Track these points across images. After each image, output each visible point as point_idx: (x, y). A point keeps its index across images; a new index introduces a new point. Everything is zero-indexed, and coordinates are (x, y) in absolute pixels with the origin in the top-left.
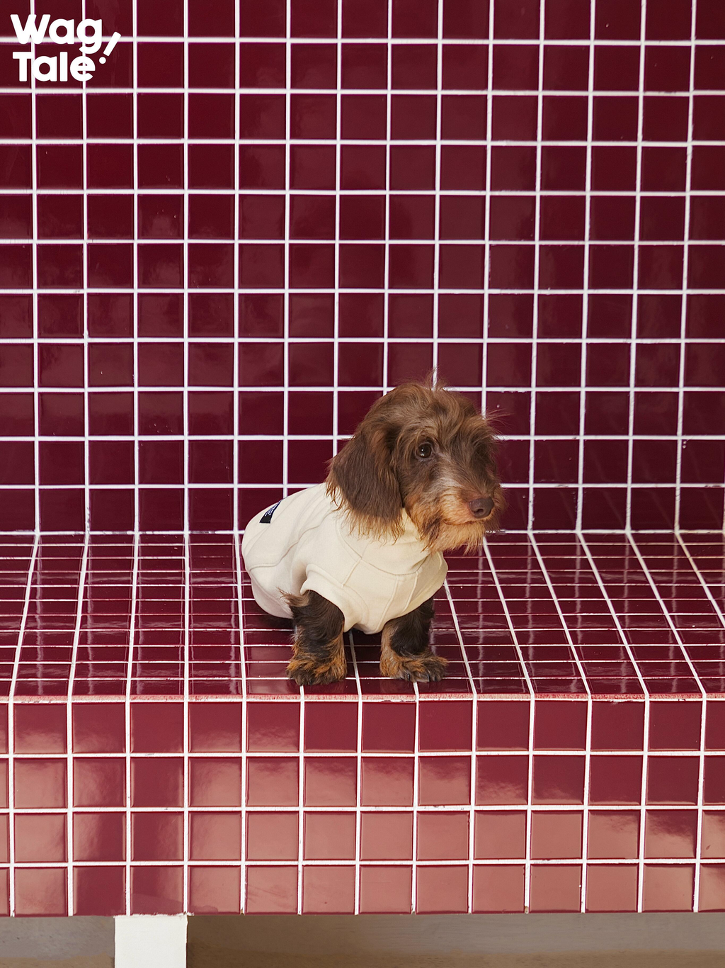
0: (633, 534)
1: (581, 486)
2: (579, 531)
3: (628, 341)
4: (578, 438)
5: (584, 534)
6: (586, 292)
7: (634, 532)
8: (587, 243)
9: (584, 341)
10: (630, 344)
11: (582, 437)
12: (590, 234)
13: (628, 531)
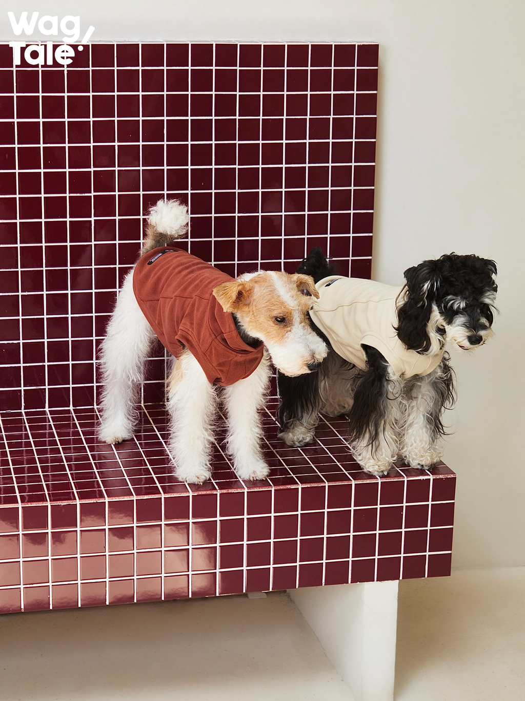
0: (73, 409)
1: (47, 387)
2: (47, 409)
3: (67, 316)
4: (44, 364)
5: (49, 411)
6: (45, 293)
7: (74, 408)
8: (44, 269)
9: (45, 317)
10: (68, 317)
11: (46, 364)
12: (46, 265)
13: (71, 408)
